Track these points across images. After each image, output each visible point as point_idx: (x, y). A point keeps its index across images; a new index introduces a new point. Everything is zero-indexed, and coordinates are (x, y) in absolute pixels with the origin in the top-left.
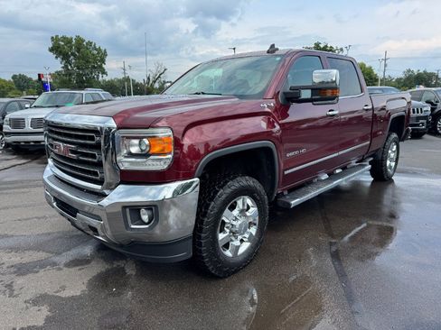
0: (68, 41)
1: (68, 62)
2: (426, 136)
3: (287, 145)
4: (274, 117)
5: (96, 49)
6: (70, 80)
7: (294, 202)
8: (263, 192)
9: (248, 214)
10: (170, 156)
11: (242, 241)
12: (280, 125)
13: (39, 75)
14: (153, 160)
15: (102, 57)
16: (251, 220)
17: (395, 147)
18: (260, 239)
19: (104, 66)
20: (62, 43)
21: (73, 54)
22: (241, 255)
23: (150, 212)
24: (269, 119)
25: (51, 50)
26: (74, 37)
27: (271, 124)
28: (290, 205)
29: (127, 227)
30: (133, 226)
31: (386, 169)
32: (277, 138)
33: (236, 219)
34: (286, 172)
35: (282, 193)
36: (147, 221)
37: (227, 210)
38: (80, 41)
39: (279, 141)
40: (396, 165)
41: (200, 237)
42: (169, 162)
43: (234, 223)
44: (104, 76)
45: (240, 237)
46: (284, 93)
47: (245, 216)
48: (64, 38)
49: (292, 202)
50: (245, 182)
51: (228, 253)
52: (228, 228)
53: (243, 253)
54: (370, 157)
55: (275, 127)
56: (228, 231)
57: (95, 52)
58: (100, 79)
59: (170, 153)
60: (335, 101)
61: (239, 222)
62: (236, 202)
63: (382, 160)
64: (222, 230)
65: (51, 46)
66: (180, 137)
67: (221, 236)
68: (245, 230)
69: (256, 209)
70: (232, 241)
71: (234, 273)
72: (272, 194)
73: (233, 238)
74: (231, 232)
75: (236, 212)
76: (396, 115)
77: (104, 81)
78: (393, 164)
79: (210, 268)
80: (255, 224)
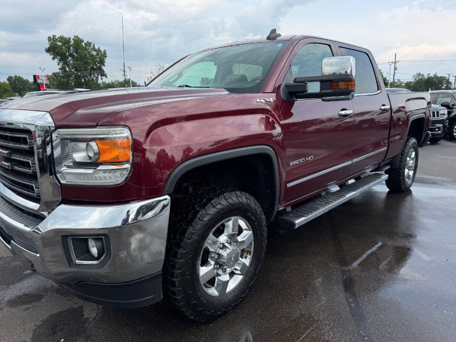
0: (66, 41)
1: (66, 63)
2: (442, 142)
3: (290, 151)
4: (273, 116)
5: (95, 50)
6: (68, 82)
7: (299, 221)
8: (259, 210)
9: (240, 239)
10: (128, 166)
11: (232, 274)
12: (281, 125)
13: (35, 76)
14: (105, 171)
15: (101, 58)
16: (244, 247)
17: (414, 153)
18: (255, 269)
19: (103, 68)
20: (60, 44)
21: (71, 55)
22: (230, 293)
23: (99, 244)
24: (268, 118)
25: (48, 51)
26: (72, 37)
27: (270, 125)
28: (294, 225)
29: (70, 262)
30: (78, 262)
31: (404, 179)
32: (277, 143)
33: (224, 247)
34: (289, 185)
35: (285, 210)
36: (96, 255)
37: (211, 236)
38: (78, 41)
39: (280, 146)
40: (414, 174)
41: (172, 275)
42: (126, 173)
43: (221, 252)
44: (104, 78)
45: (229, 270)
46: (287, 86)
47: (237, 242)
48: (62, 39)
49: (297, 222)
50: (235, 199)
51: (213, 291)
52: (213, 258)
53: (233, 290)
54: (387, 165)
55: (274, 128)
56: (213, 263)
57: (94, 53)
58: (100, 81)
59: (127, 162)
60: (350, 96)
61: (228, 251)
62: (223, 226)
63: (400, 169)
64: (205, 263)
65: (48, 46)
66: (142, 140)
67: (203, 271)
68: (237, 260)
69: (251, 232)
70: (218, 275)
71: (220, 316)
72: (272, 212)
73: (220, 272)
74: (216, 263)
75: (223, 238)
76: (415, 117)
77: (104, 83)
78: (411, 173)
79: (188, 314)
80: (249, 252)
